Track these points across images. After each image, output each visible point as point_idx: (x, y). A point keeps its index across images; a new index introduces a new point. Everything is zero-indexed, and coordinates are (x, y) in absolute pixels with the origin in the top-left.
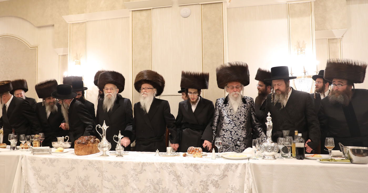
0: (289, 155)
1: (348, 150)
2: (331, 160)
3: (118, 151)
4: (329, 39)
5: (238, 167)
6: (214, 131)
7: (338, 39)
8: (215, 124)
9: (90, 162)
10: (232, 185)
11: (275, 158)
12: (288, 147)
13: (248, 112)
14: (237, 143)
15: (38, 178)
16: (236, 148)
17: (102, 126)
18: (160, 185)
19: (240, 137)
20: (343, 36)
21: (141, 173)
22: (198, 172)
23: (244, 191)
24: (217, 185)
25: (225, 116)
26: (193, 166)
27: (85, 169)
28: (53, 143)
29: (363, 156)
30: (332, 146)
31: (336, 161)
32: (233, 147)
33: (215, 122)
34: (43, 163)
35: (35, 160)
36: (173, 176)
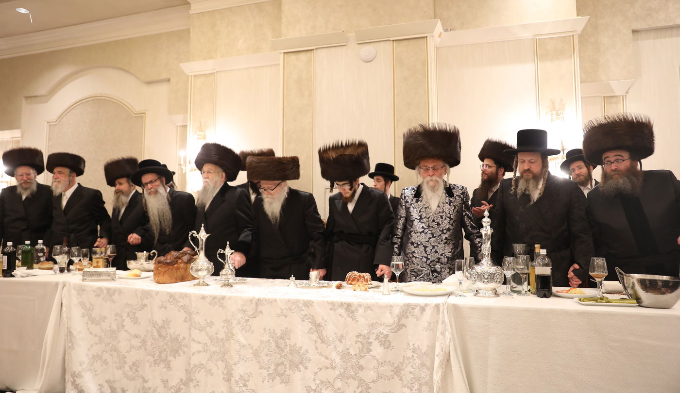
0: (524, 290)
1: (632, 280)
2: (601, 299)
3: (224, 277)
4: (604, 97)
5: (425, 311)
6: (396, 246)
7: (620, 96)
8: (399, 232)
9: (171, 296)
10: (414, 344)
11: (496, 294)
12: (523, 274)
13: (457, 211)
14: (434, 268)
15: (90, 323)
16: (435, 276)
17: (198, 233)
18: (287, 341)
19: (442, 257)
20: (627, 92)
21: (255, 317)
22: (354, 319)
23: (434, 355)
24: (387, 343)
25: (416, 219)
26: (345, 306)
27: (163, 307)
28: (129, 263)
29: (663, 293)
30: (603, 272)
31: (609, 302)
32: (428, 275)
33: (398, 228)
34: (96, 296)
35: (84, 290)
36: (310, 324)
